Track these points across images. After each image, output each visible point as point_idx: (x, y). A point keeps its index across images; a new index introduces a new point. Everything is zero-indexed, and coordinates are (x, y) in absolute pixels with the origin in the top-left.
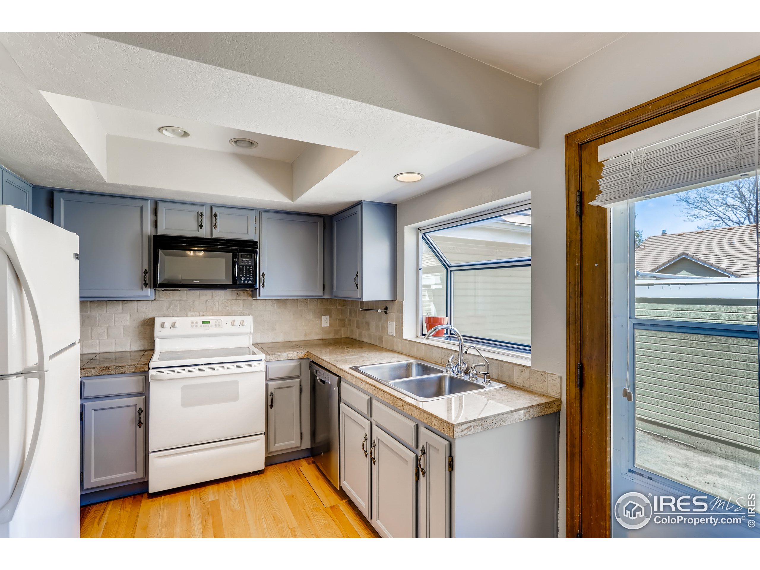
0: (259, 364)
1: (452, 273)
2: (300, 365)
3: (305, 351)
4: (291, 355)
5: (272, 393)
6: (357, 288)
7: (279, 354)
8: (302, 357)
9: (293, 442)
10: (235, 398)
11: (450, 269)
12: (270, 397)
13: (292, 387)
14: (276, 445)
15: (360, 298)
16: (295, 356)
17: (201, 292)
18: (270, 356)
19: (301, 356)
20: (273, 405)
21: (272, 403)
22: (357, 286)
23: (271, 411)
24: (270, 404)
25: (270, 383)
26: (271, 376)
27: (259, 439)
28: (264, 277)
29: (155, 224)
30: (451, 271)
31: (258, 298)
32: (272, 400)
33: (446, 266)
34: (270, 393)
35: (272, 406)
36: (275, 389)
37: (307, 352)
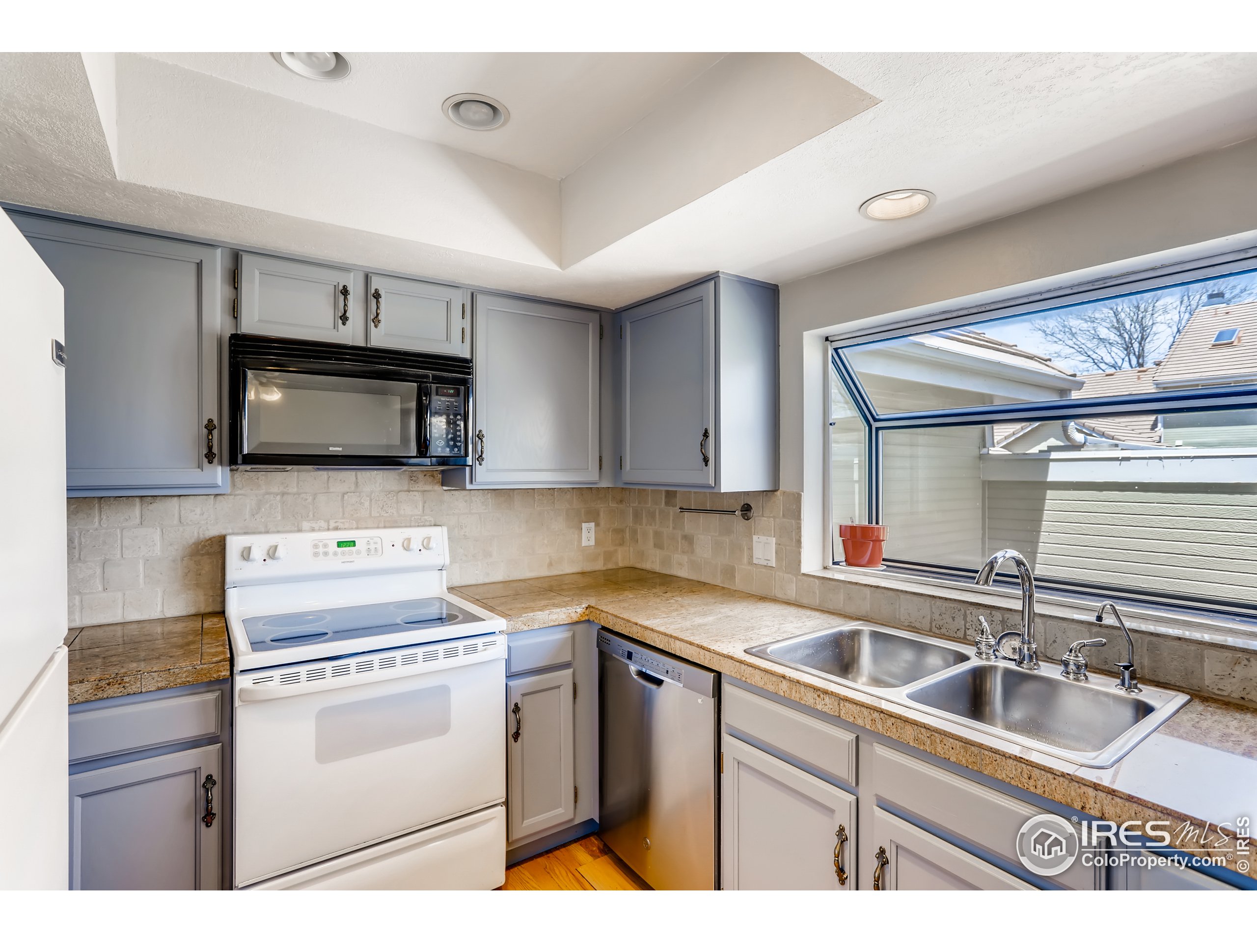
0: (493, 643)
1: (880, 432)
2: (573, 637)
3: (583, 606)
4: (554, 617)
5: (516, 705)
6: (706, 465)
7: (532, 614)
8: (577, 620)
9: (560, 811)
10: (442, 727)
11: (875, 425)
12: (513, 715)
13: (559, 687)
14: (527, 822)
15: (714, 486)
16: (564, 617)
17: (331, 473)
18: (512, 622)
19: (575, 617)
20: (519, 734)
21: (518, 729)
22: (706, 461)
23: (516, 747)
24: (512, 730)
25: (514, 683)
26: (514, 669)
27: (495, 817)
28: (482, 441)
29: (234, 309)
30: (878, 429)
31: (468, 486)
32: (518, 722)
33: (869, 417)
34: (513, 707)
35: (516, 736)
36: (523, 695)
37: (587, 608)
